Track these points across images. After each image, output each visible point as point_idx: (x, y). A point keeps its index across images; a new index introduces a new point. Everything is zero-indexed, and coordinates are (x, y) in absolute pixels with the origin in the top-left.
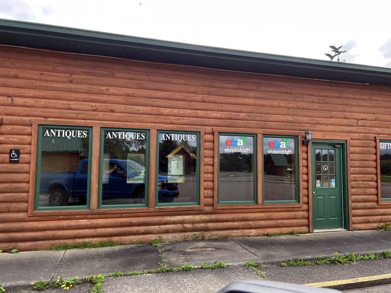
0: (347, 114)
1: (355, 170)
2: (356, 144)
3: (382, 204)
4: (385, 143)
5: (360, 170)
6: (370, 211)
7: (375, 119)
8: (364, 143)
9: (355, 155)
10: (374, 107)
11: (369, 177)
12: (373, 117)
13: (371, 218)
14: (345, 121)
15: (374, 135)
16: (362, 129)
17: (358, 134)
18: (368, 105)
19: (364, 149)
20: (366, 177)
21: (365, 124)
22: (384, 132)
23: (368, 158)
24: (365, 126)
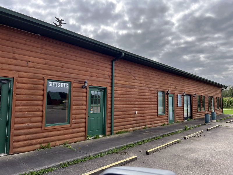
0: (17, 56)
1: (21, 103)
2: (24, 81)
3: (45, 129)
4: (53, 83)
5: (26, 103)
6: (34, 135)
7: (45, 63)
8: (33, 81)
9: (23, 90)
10: (45, 54)
11: (35, 108)
12: (43, 61)
13: (34, 141)
14: (14, 61)
15: (43, 76)
16: (32, 70)
17: (27, 74)
18: (39, 51)
19: (32, 86)
20: (32, 108)
21: (35, 66)
22: (53, 74)
23: (35, 93)
24: (34, 68)
